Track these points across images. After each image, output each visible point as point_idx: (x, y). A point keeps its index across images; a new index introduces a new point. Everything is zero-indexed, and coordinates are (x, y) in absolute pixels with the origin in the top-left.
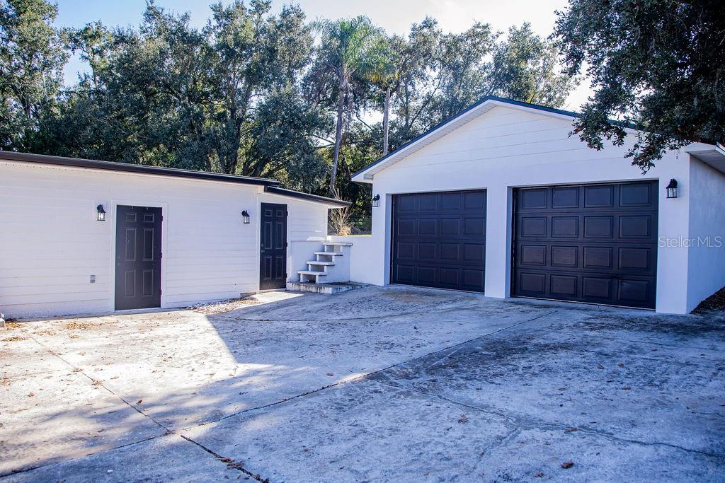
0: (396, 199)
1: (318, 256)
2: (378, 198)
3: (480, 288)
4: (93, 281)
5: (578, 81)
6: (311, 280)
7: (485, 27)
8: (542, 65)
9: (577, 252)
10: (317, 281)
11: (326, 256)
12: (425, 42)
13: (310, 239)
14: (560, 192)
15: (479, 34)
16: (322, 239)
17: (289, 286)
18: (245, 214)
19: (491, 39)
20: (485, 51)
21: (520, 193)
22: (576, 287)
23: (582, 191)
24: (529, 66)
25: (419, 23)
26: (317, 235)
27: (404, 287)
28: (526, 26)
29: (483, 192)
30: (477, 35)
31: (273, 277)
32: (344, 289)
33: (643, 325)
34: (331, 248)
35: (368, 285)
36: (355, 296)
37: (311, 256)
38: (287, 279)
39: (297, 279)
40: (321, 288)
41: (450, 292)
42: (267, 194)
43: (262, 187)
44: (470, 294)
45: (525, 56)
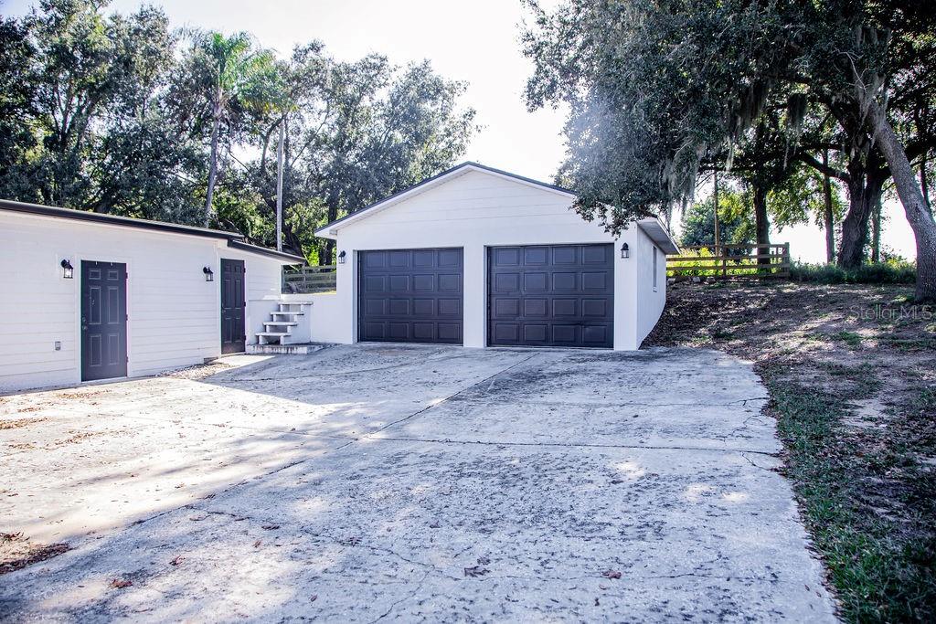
0: (361, 255)
1: (275, 316)
2: (343, 254)
3: (458, 340)
4: (58, 349)
5: (479, 128)
6: (276, 342)
7: (382, 59)
8: (440, 107)
9: (546, 303)
10: (282, 342)
11: (283, 315)
12: (317, 71)
13: (266, 298)
14: (531, 251)
15: (375, 67)
16: (276, 298)
17: (248, 349)
18: (206, 271)
19: (388, 72)
20: (380, 85)
21: (494, 252)
22: (546, 333)
23: (550, 250)
24: (427, 106)
25: (305, 44)
26: (272, 293)
27: (373, 344)
28: (426, 63)
29: (460, 250)
30: (374, 67)
31: (233, 341)
32: (317, 348)
33: (614, 358)
34: (287, 306)
35: (336, 345)
36: (328, 355)
37: (268, 317)
38: (246, 342)
39: (255, 341)
40: (292, 349)
41: (426, 346)
42: (230, 249)
43: (226, 241)
44: (449, 346)
45: (423, 95)
